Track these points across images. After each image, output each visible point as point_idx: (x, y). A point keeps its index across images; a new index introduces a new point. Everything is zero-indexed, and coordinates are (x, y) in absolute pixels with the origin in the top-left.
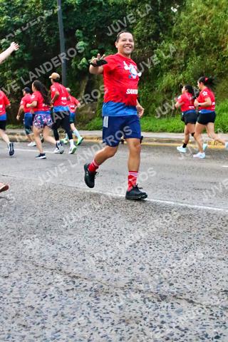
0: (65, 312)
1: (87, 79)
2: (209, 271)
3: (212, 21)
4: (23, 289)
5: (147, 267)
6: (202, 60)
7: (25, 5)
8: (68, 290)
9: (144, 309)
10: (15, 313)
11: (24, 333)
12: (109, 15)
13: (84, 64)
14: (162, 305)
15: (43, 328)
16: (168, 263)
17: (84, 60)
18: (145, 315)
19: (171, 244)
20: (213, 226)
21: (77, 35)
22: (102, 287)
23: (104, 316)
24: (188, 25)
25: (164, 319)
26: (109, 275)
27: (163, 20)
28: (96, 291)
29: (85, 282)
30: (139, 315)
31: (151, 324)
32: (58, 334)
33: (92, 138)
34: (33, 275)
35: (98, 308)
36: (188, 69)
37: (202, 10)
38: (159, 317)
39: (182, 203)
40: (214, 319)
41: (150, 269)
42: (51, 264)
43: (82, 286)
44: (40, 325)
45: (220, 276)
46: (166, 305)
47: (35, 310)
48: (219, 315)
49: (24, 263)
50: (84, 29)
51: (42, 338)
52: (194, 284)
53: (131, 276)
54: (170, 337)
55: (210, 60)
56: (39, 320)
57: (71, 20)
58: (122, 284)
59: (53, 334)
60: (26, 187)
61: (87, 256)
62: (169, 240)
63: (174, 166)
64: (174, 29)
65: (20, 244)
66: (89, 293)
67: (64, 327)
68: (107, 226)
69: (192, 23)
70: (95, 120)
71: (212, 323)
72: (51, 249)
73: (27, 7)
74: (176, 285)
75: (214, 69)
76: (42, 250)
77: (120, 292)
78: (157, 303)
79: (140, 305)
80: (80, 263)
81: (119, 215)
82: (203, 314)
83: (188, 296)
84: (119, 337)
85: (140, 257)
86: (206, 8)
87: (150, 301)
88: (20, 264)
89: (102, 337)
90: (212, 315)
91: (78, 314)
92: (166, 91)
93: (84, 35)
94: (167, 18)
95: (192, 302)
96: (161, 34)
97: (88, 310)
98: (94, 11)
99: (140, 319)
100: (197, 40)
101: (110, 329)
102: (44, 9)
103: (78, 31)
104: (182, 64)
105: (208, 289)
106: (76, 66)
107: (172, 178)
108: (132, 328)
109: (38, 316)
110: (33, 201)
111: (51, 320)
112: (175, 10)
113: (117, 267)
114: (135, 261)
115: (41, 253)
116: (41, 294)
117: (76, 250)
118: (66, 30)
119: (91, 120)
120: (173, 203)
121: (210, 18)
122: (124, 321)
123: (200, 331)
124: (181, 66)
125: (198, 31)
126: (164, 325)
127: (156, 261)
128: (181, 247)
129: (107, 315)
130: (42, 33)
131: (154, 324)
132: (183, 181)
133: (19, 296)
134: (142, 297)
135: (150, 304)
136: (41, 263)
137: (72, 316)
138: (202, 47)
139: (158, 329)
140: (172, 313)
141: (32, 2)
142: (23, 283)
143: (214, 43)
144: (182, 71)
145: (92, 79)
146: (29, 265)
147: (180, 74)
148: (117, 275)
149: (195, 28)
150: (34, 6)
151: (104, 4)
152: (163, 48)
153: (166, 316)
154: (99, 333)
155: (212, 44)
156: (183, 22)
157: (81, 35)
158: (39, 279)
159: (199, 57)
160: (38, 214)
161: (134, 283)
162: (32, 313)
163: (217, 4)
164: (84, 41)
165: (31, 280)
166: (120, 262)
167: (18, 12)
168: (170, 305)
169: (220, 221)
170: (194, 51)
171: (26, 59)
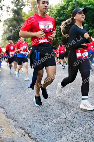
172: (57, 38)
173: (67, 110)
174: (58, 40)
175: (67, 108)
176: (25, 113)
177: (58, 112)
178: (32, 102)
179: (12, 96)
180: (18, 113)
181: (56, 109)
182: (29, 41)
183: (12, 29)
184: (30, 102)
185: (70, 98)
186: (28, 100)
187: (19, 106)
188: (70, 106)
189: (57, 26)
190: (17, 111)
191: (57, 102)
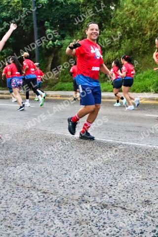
0: (37, 217)
1: (53, 55)
2: (136, 187)
3: (138, 15)
4: (8, 201)
5: (94, 185)
6: (131, 42)
7: (10, 4)
8: (39, 202)
9: (92, 214)
10: (3, 218)
11: (9, 232)
12: (68, 11)
13: (50, 45)
14: (104, 211)
15: (23, 228)
16: (108, 182)
17: (51, 42)
18: (93, 218)
19: (110, 169)
20: (139, 157)
21: (46, 25)
22: (63, 199)
23: (64, 219)
24: (122, 18)
25: (105, 221)
26: (68, 191)
27: (105, 15)
28: (59, 202)
29: (51, 196)
30: (89, 218)
31: (97, 224)
32: (33, 232)
33: (56, 96)
34: (16, 192)
35: (60, 214)
36: (122, 49)
37: (131, 8)
38: (102, 220)
39: (118, 141)
40: (139, 220)
41: (96, 186)
42: (28, 184)
43: (49, 199)
44: (21, 226)
45: (144, 191)
46: (107, 211)
47: (17, 215)
48: (143, 217)
49: (9, 184)
50: (50, 21)
51: (22, 235)
52: (126, 197)
53: (83, 192)
54: (110, 234)
55: (137, 42)
56: (19, 222)
57: (41, 15)
58: (76, 197)
59: (29, 232)
60: (10, 131)
61: (53, 178)
62: (109, 166)
63: (113, 115)
64: (112, 21)
65: (6, 170)
66: (54, 203)
67: (37, 227)
68: (66, 157)
69: (124, 17)
70: (59, 84)
71: (138, 223)
72: (28, 173)
73: (11, 6)
74: (114, 197)
75: (140, 48)
76: (22, 174)
77: (75, 203)
78: (101, 210)
79: (89, 212)
80: (48, 183)
81: (75, 149)
82: (132, 217)
83: (122, 205)
84: (75, 233)
85: (89, 178)
86: (133, 7)
87: (96, 208)
88: (6, 183)
89: (63, 234)
90: (138, 217)
91: (46, 218)
92: (107, 64)
93: (51, 25)
94: (107, 14)
95: (124, 209)
96: (103, 24)
97: (53, 215)
98: (57, 8)
99: (89, 221)
100: (128, 29)
101: (69, 228)
102: (23, 7)
103: (46, 22)
104: (118, 45)
105: (136, 200)
106: (45, 46)
107: (111, 124)
108: (84, 227)
109: (19, 220)
110: (16, 140)
111: (28, 223)
112: (113, 8)
113: (73, 185)
114: (86, 181)
115: (21, 176)
116: (21, 205)
117: (45, 173)
118: (38, 22)
119: (55, 84)
120: (112, 141)
121: (137, 13)
122: (78, 223)
123: (130, 229)
124: (117, 47)
125: (129, 22)
126: (106, 225)
127: (100, 181)
128: (117, 171)
129: (66, 219)
130: (22, 24)
131: (98, 224)
132: (119, 125)
133: (5, 206)
134: (90, 206)
135: (96, 210)
136: (21, 183)
137: (43, 220)
138: (131, 33)
139: (101, 228)
140: (111, 216)
141: (15, 2)
142: (9, 197)
143: (140, 31)
144: (118, 49)
145: (56, 55)
146: (13, 185)
147: (116, 52)
148: (73, 191)
149: (127, 20)
150: (16, 5)
151: (64, 3)
152: (105, 34)
153: (107, 218)
154: (61, 231)
155: (138, 31)
156: (118, 16)
157: (49, 25)
158: (20, 194)
159: (129, 40)
160: (19, 149)
161: (85, 196)
162: (15, 218)
163: (141, 4)
164: (51, 29)
165: (14, 195)
166: (76, 182)
167: (5, 9)
168: (109, 211)
169: (144, 153)
170: (126, 36)
171: (11, 42)
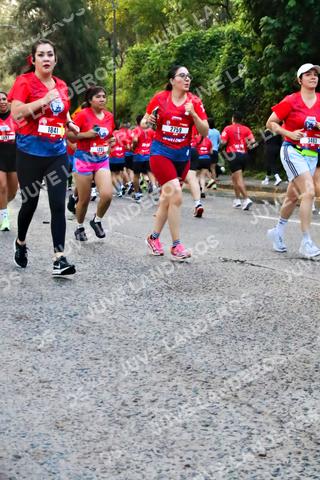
172: (258, 80)
173: (293, 463)
174: (262, 88)
175: (296, 449)
176: (73, 457)
177: (247, 468)
178: (113, 400)
179: (17, 356)
180: (35, 456)
181: (238, 448)
182: (121, 87)
183: (39, 22)
184: (106, 396)
185: (315, 393)
186: (94, 385)
187: (47, 418)
188: (310, 436)
189: (264, 19)
190: (36, 441)
191: (246, 409)
